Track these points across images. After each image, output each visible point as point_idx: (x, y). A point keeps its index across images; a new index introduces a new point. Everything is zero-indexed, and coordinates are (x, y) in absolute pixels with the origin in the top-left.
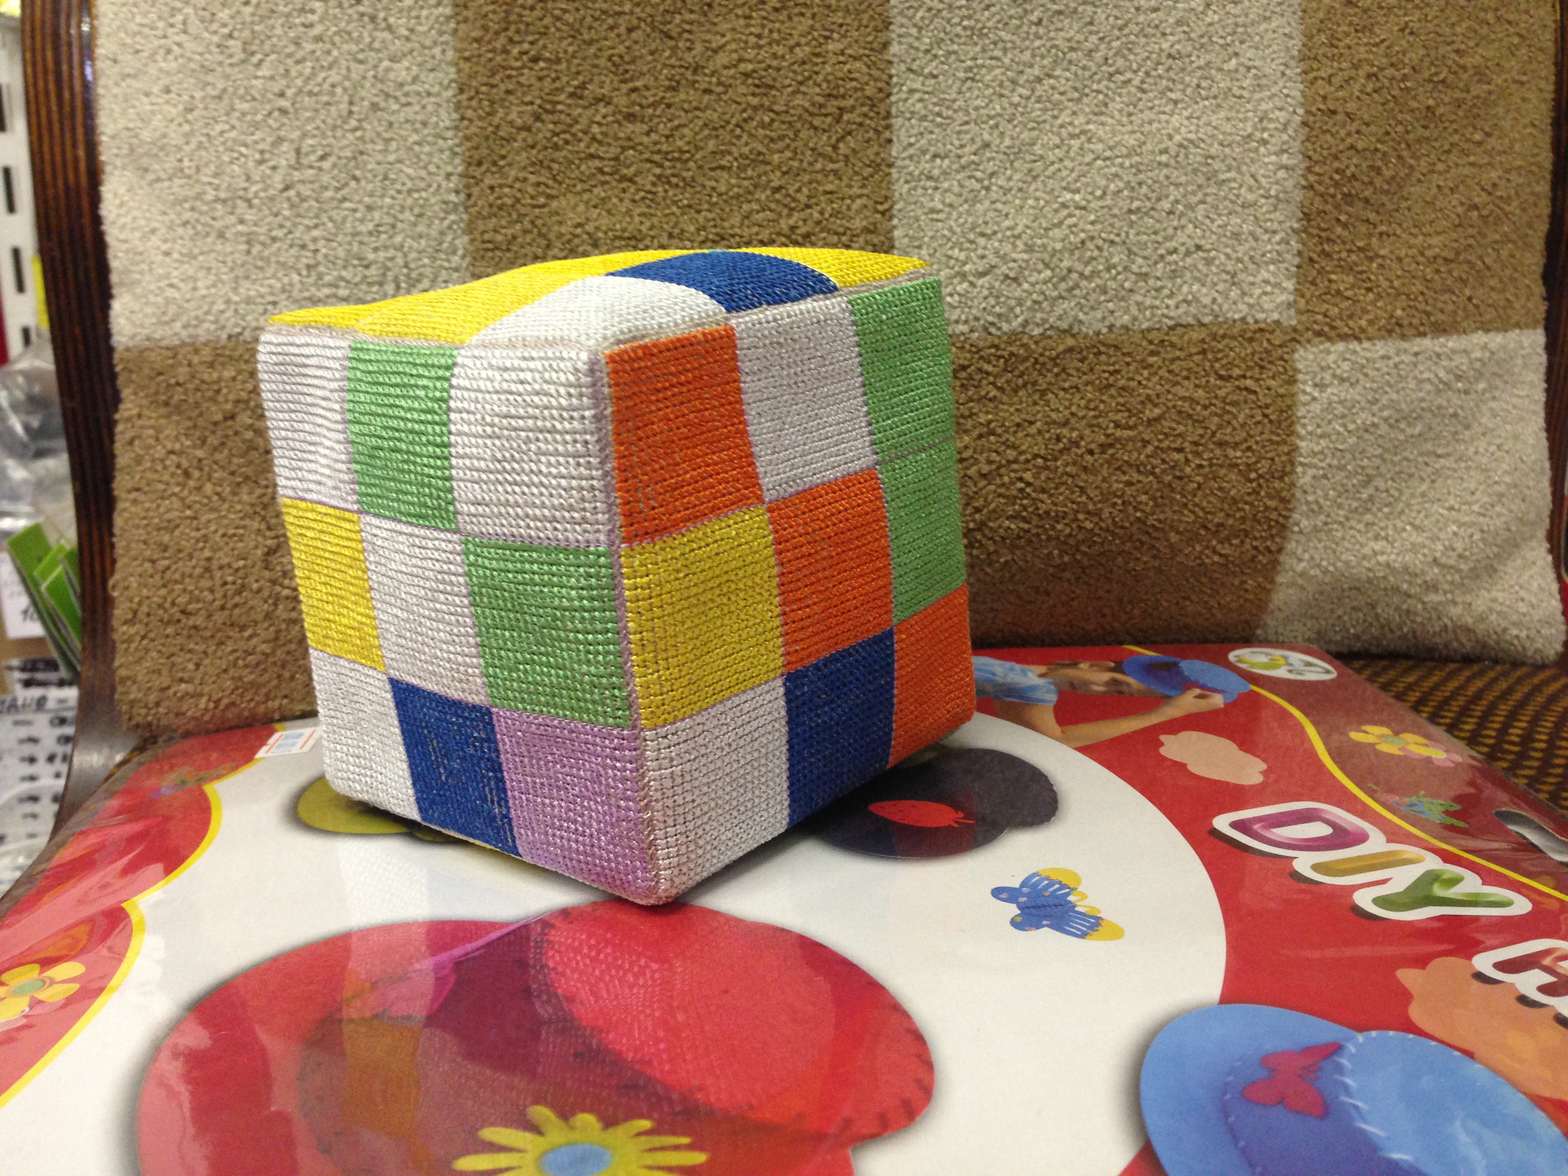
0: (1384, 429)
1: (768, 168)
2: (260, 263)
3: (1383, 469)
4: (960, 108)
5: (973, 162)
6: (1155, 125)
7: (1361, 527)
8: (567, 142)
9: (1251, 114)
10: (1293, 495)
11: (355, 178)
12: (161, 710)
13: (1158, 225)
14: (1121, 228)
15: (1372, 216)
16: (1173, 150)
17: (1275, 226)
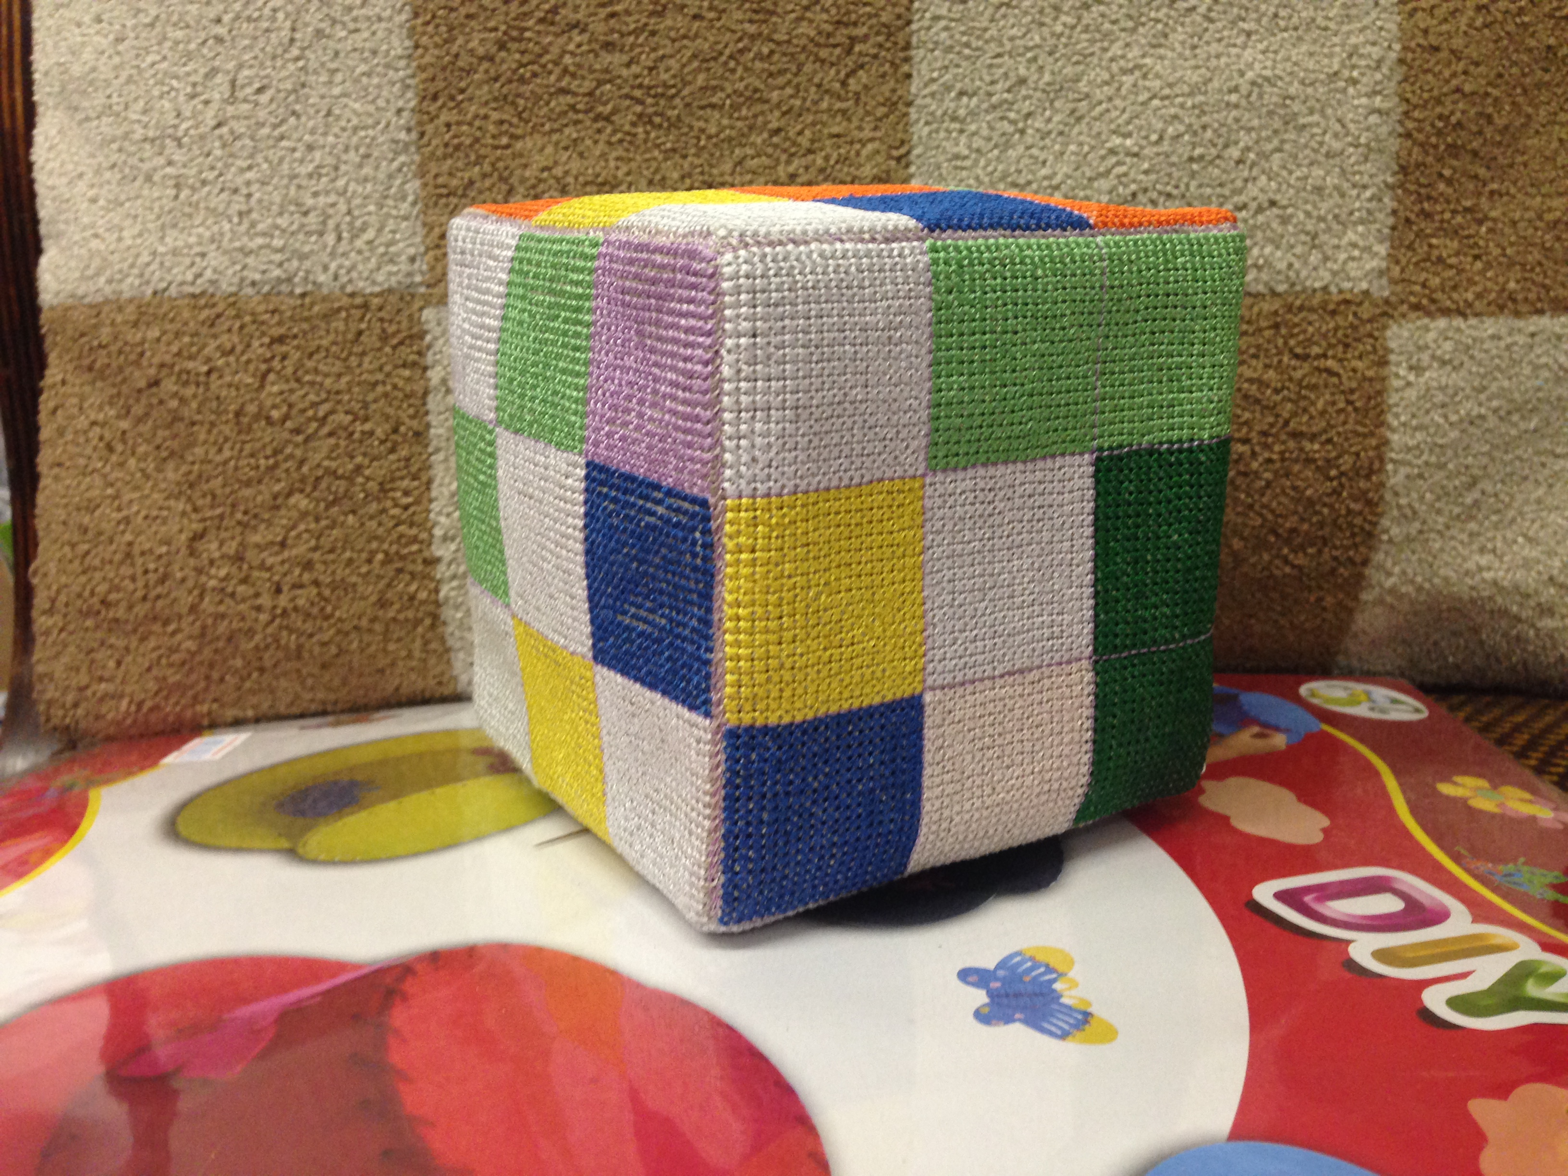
0: (1492, 422)
1: (766, 107)
2: (187, 210)
3: (1491, 470)
4: (992, 39)
5: (1006, 101)
6: (1223, 60)
7: (1464, 537)
8: (535, 75)
9: (1337, 49)
10: (1382, 498)
11: (294, 113)
12: (80, 712)
13: (1224, 177)
14: (1180, 179)
15: (1482, 172)
16: (1244, 90)
17: (1366, 179)
